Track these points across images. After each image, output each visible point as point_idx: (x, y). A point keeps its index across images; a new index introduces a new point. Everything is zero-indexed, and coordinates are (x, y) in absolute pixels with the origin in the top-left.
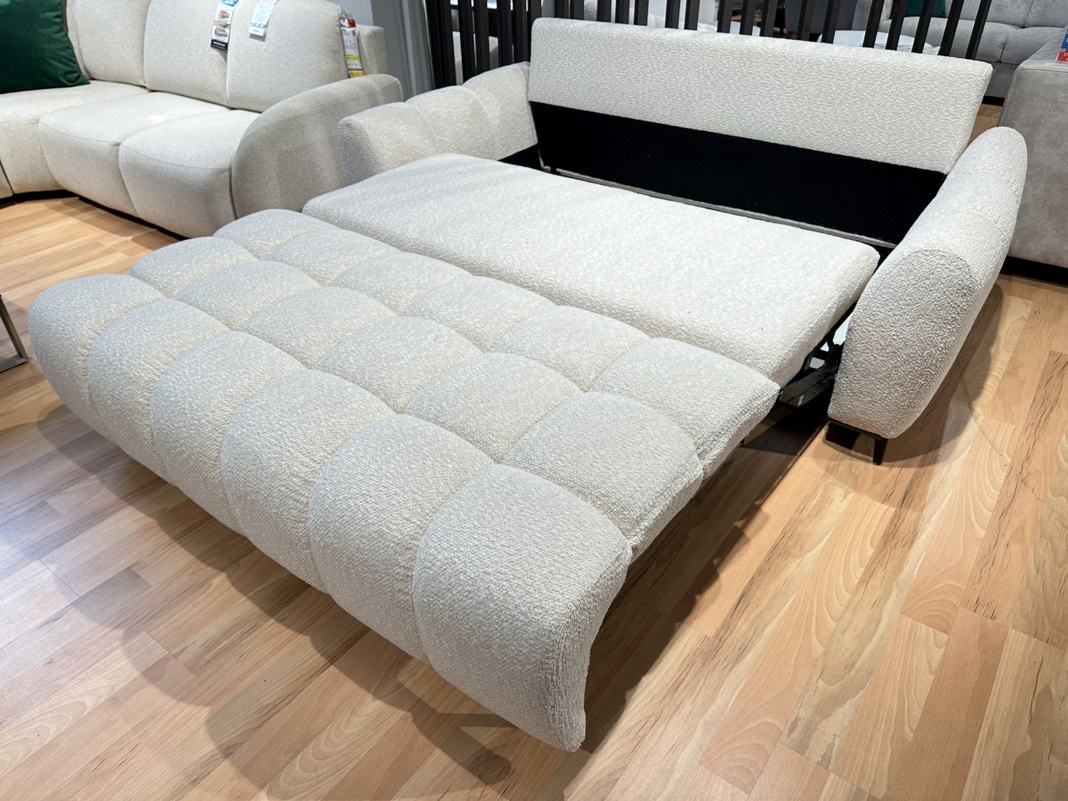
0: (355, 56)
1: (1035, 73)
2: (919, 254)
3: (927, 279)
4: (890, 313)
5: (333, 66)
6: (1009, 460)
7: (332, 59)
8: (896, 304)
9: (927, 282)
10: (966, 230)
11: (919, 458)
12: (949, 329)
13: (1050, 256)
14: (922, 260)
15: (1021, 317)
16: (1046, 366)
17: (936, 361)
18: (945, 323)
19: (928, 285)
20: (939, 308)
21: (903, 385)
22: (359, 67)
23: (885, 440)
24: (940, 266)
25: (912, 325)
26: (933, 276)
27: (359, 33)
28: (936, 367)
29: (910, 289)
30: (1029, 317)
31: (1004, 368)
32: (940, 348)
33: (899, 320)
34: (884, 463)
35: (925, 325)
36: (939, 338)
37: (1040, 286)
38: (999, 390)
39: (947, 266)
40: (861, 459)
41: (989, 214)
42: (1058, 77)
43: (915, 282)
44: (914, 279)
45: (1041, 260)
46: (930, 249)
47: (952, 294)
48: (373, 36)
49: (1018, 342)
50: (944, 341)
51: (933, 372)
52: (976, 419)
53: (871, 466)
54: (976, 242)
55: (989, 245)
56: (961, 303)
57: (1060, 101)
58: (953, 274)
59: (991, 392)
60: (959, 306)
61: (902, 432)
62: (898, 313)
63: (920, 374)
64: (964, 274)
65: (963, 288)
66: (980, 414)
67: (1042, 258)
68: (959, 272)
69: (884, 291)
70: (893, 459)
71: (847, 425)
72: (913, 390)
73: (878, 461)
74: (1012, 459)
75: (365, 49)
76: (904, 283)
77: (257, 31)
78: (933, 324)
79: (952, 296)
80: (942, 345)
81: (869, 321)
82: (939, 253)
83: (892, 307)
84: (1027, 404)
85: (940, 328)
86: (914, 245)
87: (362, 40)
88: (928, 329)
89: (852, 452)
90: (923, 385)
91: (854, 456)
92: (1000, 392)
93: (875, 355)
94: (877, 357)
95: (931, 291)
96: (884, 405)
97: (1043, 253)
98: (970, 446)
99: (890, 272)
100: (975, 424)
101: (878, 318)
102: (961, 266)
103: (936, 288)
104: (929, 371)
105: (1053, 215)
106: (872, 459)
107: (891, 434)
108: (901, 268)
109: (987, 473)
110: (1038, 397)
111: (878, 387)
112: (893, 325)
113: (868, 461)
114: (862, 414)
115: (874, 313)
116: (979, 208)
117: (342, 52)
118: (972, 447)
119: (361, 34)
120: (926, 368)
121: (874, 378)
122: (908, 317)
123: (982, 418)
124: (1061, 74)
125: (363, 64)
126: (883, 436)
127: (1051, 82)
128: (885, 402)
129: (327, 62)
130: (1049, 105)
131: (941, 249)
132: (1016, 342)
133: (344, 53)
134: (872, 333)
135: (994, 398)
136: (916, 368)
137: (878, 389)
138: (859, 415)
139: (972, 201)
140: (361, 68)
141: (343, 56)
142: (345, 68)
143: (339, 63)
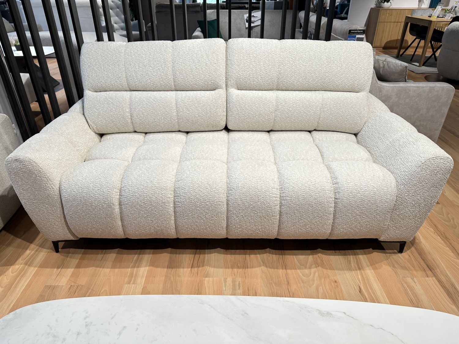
3: (435, 170)
4: (417, 189)
8: (420, 184)
14: (432, 162)
19: (436, 173)
24: (441, 163)
26: (438, 168)
29: (428, 176)
39: (444, 162)
43: (430, 173)
44: (429, 171)
46: (435, 157)
62: (421, 188)
64: (451, 164)
69: (413, 180)
76: (424, 174)
83: (418, 186)
86: (423, 156)
99: (416, 170)
103: (439, 173)
108: (422, 168)
112: (419, 194)
134: (408, 199)
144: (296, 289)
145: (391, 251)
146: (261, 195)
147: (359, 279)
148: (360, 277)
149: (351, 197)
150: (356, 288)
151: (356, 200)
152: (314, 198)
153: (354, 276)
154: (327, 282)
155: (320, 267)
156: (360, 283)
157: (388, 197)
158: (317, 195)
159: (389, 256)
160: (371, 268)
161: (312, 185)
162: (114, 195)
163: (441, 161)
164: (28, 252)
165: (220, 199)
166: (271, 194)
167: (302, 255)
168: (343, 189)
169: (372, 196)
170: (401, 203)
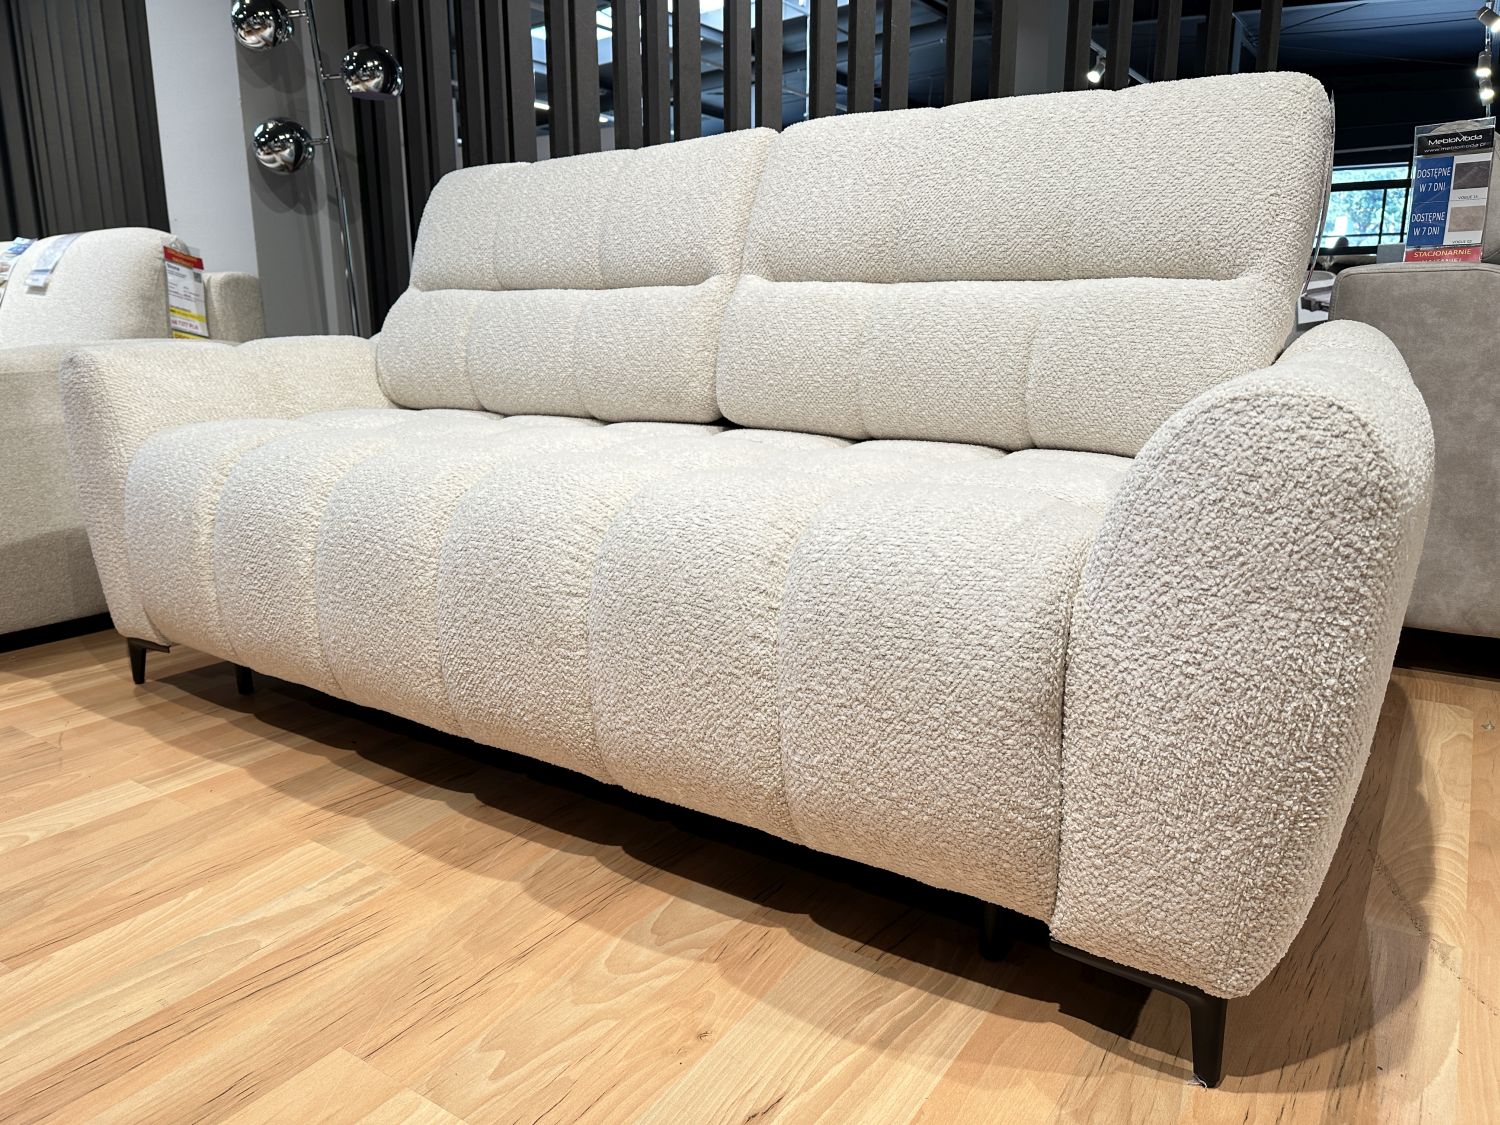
0: (194, 312)
1: (1373, 279)
2: (1217, 414)
3: (1252, 478)
4: (1164, 598)
5: (141, 321)
7: (140, 310)
8: (1177, 568)
9: (1254, 487)
11: (1327, 1060)
12: (1346, 629)
13: (1479, 618)
14: (1227, 427)
15: (1459, 736)
17: (1325, 736)
18: (1329, 611)
19: (1260, 497)
20: (1304, 563)
21: (1239, 820)
22: (201, 330)
23: (1220, 1003)
24: (1283, 435)
25: (1235, 625)
26: (1269, 466)
27: (209, 281)
28: (1329, 756)
29: (1210, 518)
30: (1475, 736)
31: (1466, 834)
32: (1328, 693)
33: (1193, 616)
34: (1228, 1080)
35: (1273, 621)
36: (1320, 658)
37: (1473, 685)
38: (1471, 883)
39: (1304, 432)
40: (1161, 1067)
43: (1219, 494)
44: (1214, 485)
45: (1464, 628)
46: (1245, 395)
47: (1333, 515)
48: (233, 285)
49: (1473, 780)
50: (1337, 666)
51: (1321, 774)
52: (1444, 958)
53: (1192, 1092)
56: (1366, 540)
57: (1429, 322)
58: (1323, 452)
59: (1455, 889)
60: (1359, 551)
62: (1187, 593)
63: (1285, 779)
64: (1358, 448)
65: (1362, 493)
66: (1450, 943)
67: (1466, 625)
68: (1340, 445)
69: (1136, 537)
70: (1253, 1067)
71: (1104, 960)
72: (1271, 834)
73: (1209, 1073)
75: (216, 306)
76: (1190, 503)
77: (37, 280)
78: (1294, 616)
79: (1334, 522)
80: (1332, 681)
81: (1112, 630)
82: (1273, 400)
83: (1167, 578)
85: (1318, 627)
87: (213, 290)
88: (1282, 633)
89: (1135, 1047)
90: (1297, 815)
91: (1142, 1061)
93: (1143, 732)
94: (1152, 736)
95: (1270, 512)
96: (1196, 889)
97: (1464, 614)
98: (1457, 1036)
99: (1146, 480)
100: (1446, 970)
101: (1134, 617)
102: (1344, 428)
103: (1284, 501)
105: (1467, 535)
106: (1190, 1066)
107: (1229, 983)
108: (1174, 462)
111: (1168, 831)
112: (1180, 631)
113: (1180, 1074)
114: (1137, 922)
115: (1120, 606)
117: (163, 301)
118: (1462, 1036)
119: (212, 283)
120: (1297, 759)
121: (1153, 806)
122: (1219, 603)
123: (1457, 954)
124: (1421, 275)
125: (212, 328)
126: (1209, 991)
127: (1405, 291)
128: (1198, 878)
129: (130, 314)
130: (1412, 332)
132: (1470, 781)
133: (167, 302)
134: (1125, 664)
135: (1469, 903)
136: (1270, 761)
137: (1171, 838)
138: (1133, 928)
140: (207, 335)
141: (164, 307)
142: (165, 327)
143: (152, 317)
144: (517, 985)
145: (1156, 1054)
146: (525, 536)
147: (826, 1073)
148: (836, 1070)
149: (825, 590)
150: (756, 1095)
151: (842, 610)
152: (686, 576)
153: (813, 1056)
154: (666, 1019)
155: (715, 964)
156: (805, 1088)
157: (1000, 623)
158: (700, 562)
159: (1121, 1068)
160: (948, 1065)
161: (697, 521)
163: (1279, 422)
164: (100, 666)
165: (415, 537)
166: (556, 542)
167: (709, 905)
168: (805, 551)
169: (916, 598)
170: (1095, 687)
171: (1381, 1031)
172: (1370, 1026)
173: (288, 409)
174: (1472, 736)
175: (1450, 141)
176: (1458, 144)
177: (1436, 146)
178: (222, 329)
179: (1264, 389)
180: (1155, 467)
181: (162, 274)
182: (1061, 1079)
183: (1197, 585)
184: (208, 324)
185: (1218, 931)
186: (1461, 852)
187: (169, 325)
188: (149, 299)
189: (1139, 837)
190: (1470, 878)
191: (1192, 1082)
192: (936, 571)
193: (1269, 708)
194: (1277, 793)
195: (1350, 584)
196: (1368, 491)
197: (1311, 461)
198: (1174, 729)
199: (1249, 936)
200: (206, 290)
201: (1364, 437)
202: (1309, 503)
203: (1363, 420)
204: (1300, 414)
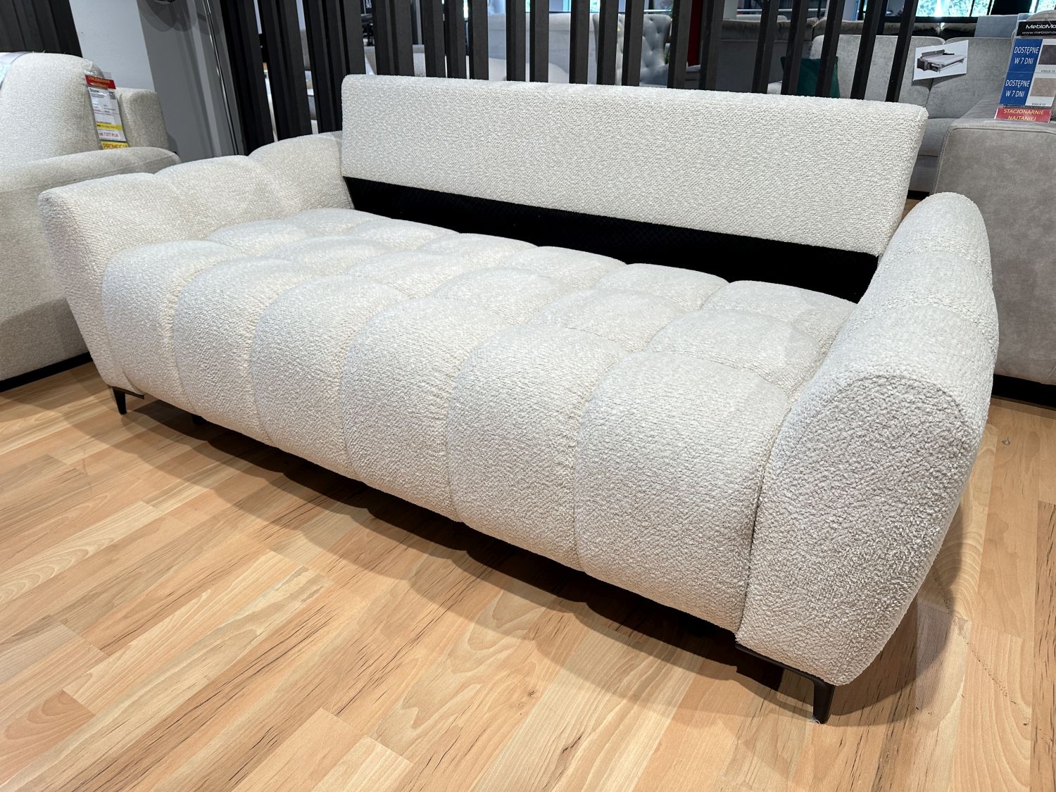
0: (114, 124)
2: (867, 383)
3: (885, 427)
4: (823, 484)
5: (77, 136)
6: (1028, 711)
7: (75, 127)
8: (833, 469)
9: (886, 432)
10: (940, 338)
11: (888, 703)
12: (931, 515)
15: (988, 450)
16: (1039, 527)
17: (910, 568)
18: (921, 505)
19: (888, 438)
20: (910, 478)
21: (854, 605)
22: (121, 137)
23: (831, 688)
24: (907, 405)
25: (864, 506)
26: (896, 422)
27: (120, 97)
28: (912, 577)
29: (856, 445)
30: (997, 450)
31: (983, 532)
32: (915, 546)
33: (840, 497)
34: (832, 721)
35: (888, 507)
36: (913, 529)
38: (983, 571)
39: (920, 405)
40: (795, 710)
41: (964, 310)
42: (1003, 137)
43: (864, 432)
44: (860, 426)
46: (886, 374)
47: (931, 454)
48: (139, 100)
49: (992, 488)
50: (923, 534)
51: (905, 585)
52: (961, 629)
53: (811, 724)
54: (961, 360)
55: (980, 363)
56: (949, 469)
57: (1008, 167)
58: (931, 418)
59: (972, 576)
60: (945, 475)
61: (858, 675)
62: (837, 483)
63: (884, 588)
64: (952, 419)
65: (950, 444)
66: (966, 618)
68: (941, 416)
69: (809, 445)
70: (847, 710)
72: (872, 613)
73: (821, 716)
74: (1033, 711)
75: (129, 117)
76: (844, 434)
78: (901, 506)
79: (931, 458)
80: (919, 541)
81: (789, 495)
82: (903, 381)
83: (826, 473)
84: (1028, 595)
85: (914, 513)
86: (856, 366)
87: (125, 105)
88: (892, 514)
89: (780, 696)
90: (890, 604)
91: (784, 705)
92: (985, 575)
93: (803, 553)
94: (808, 557)
95: (894, 448)
96: (825, 635)
98: (963, 684)
99: (818, 413)
100: (961, 637)
101: (803, 490)
102: (945, 406)
103: (902, 443)
104: (898, 584)
106: (811, 709)
107: (839, 679)
108: (837, 407)
109: (999, 743)
110: (1042, 582)
111: (812, 605)
112: (831, 504)
113: (803, 713)
114: (789, 646)
115: (795, 482)
116: (947, 301)
117: (91, 118)
119: (124, 99)
120: (892, 578)
121: (804, 591)
122: (856, 493)
123: (968, 626)
124: (1006, 134)
125: (127, 135)
126: (825, 680)
127: (994, 144)
128: (827, 630)
129: (66, 130)
130: (994, 174)
131: (905, 373)
132: (990, 490)
133: (94, 119)
134: (796, 515)
135: (979, 587)
136: (876, 578)
137: (814, 609)
138: (785, 648)
139: (933, 290)
140: (125, 140)
141: (92, 123)
142: (95, 138)
143: (85, 131)
144: (417, 660)
145: (791, 701)
146: (401, 378)
147: (604, 719)
148: (610, 717)
149: (607, 446)
150: (565, 735)
151: (618, 460)
152: (514, 422)
153: (597, 706)
154: (509, 683)
155: (533, 642)
156: (594, 730)
157: (720, 483)
158: (523, 414)
159: (772, 711)
160: (674, 712)
161: (520, 385)
162: (165, 305)
163: (906, 396)
165: (323, 365)
166: (423, 384)
167: (525, 597)
168: (593, 417)
169: (667, 460)
170: (776, 524)
171: (920, 682)
172: (914, 679)
173: (203, 222)
174: (994, 450)
175: (1042, 27)
176: (1047, 29)
177: (1031, 30)
178: (136, 135)
179: (898, 372)
180: (825, 406)
181: (87, 96)
182: (738, 719)
183: (844, 481)
184: (124, 131)
185: (836, 656)
186: (979, 547)
187: (98, 137)
188: (80, 117)
189: (794, 606)
190: (982, 567)
191: (812, 720)
192: (680, 445)
193: (880, 552)
194: (878, 594)
195: (935, 491)
196: (955, 443)
197: (922, 423)
198: (821, 554)
199: (853, 659)
200: (120, 105)
201: (956, 412)
202: (918, 446)
203: (958, 402)
204: (919, 393)
